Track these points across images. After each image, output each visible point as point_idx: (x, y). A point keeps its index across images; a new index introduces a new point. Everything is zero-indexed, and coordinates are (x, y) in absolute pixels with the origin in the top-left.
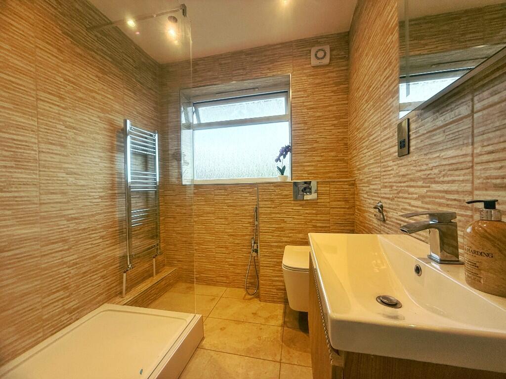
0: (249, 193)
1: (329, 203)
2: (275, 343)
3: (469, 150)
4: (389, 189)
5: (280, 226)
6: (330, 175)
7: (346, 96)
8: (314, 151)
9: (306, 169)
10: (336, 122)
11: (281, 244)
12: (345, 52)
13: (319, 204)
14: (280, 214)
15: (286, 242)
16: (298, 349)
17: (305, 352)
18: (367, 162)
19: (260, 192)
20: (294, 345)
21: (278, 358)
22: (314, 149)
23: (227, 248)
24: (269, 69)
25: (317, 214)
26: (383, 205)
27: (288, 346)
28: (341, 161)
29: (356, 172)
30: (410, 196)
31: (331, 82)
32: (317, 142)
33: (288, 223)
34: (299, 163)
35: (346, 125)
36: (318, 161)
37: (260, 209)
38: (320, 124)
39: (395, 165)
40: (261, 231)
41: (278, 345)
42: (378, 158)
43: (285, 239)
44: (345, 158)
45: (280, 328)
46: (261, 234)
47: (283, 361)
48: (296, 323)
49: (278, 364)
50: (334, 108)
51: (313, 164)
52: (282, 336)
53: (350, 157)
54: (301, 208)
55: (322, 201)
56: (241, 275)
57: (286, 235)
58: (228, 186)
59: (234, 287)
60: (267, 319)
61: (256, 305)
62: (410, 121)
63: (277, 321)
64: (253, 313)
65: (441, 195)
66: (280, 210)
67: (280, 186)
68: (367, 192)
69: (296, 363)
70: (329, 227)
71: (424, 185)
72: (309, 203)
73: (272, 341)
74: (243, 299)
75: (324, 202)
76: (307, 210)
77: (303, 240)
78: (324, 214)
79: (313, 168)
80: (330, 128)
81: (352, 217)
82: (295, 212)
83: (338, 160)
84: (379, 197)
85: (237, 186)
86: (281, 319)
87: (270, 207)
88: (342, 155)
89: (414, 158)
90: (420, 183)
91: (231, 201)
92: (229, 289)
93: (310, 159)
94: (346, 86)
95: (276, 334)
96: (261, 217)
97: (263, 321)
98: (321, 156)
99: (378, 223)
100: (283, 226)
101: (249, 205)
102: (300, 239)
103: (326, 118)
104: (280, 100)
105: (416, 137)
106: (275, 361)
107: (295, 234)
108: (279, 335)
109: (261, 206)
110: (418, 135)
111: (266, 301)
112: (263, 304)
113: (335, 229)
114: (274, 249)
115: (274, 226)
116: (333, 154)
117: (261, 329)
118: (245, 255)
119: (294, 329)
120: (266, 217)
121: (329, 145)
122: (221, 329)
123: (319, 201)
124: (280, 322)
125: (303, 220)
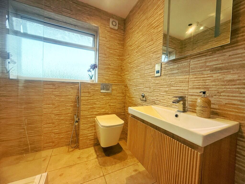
0: (72, 88)
1: (116, 94)
2: (97, 167)
3: (188, 76)
4: (148, 89)
5: (93, 106)
6: (115, 81)
7: (123, 47)
8: (109, 69)
9: (105, 77)
10: (118, 58)
11: (93, 116)
12: (123, 27)
13: (112, 95)
14: (93, 100)
15: (96, 114)
16: (109, 165)
17: (112, 165)
18: (135, 77)
19: (82, 88)
20: (106, 164)
21: (102, 174)
22: (109, 68)
23: (53, 123)
24: (87, 18)
25: (111, 100)
26: (145, 95)
27: (104, 166)
28: (119, 76)
29: (128, 81)
30: (161, 91)
31: (117, 39)
32: (110, 65)
33: (97, 105)
34: (101, 74)
35: (122, 60)
36: (110, 74)
37: (81, 97)
38: (112, 57)
39: (153, 79)
40: (81, 110)
41: (99, 168)
42: (143, 76)
43: (95, 113)
44: (121, 75)
45: (96, 160)
46: (81, 111)
47: (105, 174)
48: (103, 154)
49: (103, 177)
50: (118, 51)
51: (108, 75)
52: (99, 163)
53: (123, 74)
54: (104, 96)
55: (114, 93)
56: (64, 138)
57: (96, 111)
58: (56, 83)
59: (59, 147)
60: (87, 158)
61: (78, 153)
62: (162, 64)
63: (93, 156)
64: (78, 158)
65: (175, 90)
66: (93, 98)
67: (94, 85)
68: (135, 90)
69: (111, 172)
70: (116, 105)
71: (167, 87)
72: (108, 94)
73: (95, 168)
74: (68, 152)
75: (114, 94)
76: (107, 97)
77: (104, 112)
78: (114, 99)
79: (108, 77)
80: (116, 60)
81: (125, 100)
82: (101, 98)
83: (118, 75)
84: (142, 91)
85: (63, 83)
86: (95, 155)
87: (88, 96)
88: (120, 73)
89: (163, 78)
90: (166, 87)
91: (58, 93)
92: (54, 150)
93: (107, 73)
94: (123, 43)
95: (96, 163)
96: (82, 102)
97: (86, 160)
98: (112, 72)
99: (141, 102)
100: (94, 106)
101: (71, 95)
102: (103, 112)
103: (114, 55)
104: (90, 38)
105: (164, 70)
106: (101, 177)
107: (100, 110)
108: (98, 163)
109: (82, 96)
110: (165, 69)
111: (83, 149)
112: (81, 151)
113: (118, 106)
114: (89, 119)
115: (89, 106)
116: (116, 72)
117: (87, 164)
118: (67, 125)
119: (103, 156)
120: (85, 102)
121: (115, 68)
122: (60, 175)
123: (112, 93)
124: (95, 156)
125: (104, 103)
